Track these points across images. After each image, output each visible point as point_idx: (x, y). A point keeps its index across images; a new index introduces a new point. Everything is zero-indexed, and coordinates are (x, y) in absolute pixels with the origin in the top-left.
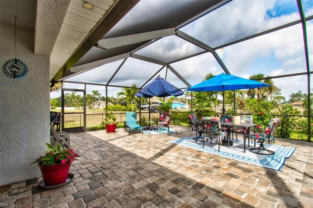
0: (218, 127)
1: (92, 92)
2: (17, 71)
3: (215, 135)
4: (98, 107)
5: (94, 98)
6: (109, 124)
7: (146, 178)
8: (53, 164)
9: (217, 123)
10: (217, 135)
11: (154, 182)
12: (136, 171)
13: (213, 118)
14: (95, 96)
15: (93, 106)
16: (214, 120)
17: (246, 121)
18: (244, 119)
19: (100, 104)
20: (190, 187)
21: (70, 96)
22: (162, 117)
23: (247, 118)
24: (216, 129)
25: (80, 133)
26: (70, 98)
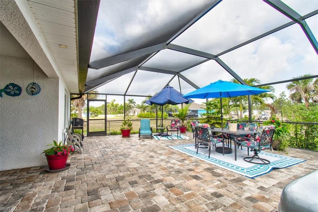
0: (208, 133)
1: (128, 100)
2: (34, 90)
3: (206, 141)
4: (133, 114)
5: (130, 106)
6: (124, 129)
7: (121, 172)
8: (53, 154)
9: (207, 129)
10: (208, 141)
11: (124, 176)
12: (118, 167)
13: (203, 125)
14: (130, 104)
15: (129, 113)
16: (204, 127)
17: (249, 129)
18: (248, 126)
19: (135, 112)
20: (148, 181)
21: (110, 104)
22: (174, 123)
23: (251, 125)
24: (206, 135)
25: (101, 136)
26: (110, 106)
